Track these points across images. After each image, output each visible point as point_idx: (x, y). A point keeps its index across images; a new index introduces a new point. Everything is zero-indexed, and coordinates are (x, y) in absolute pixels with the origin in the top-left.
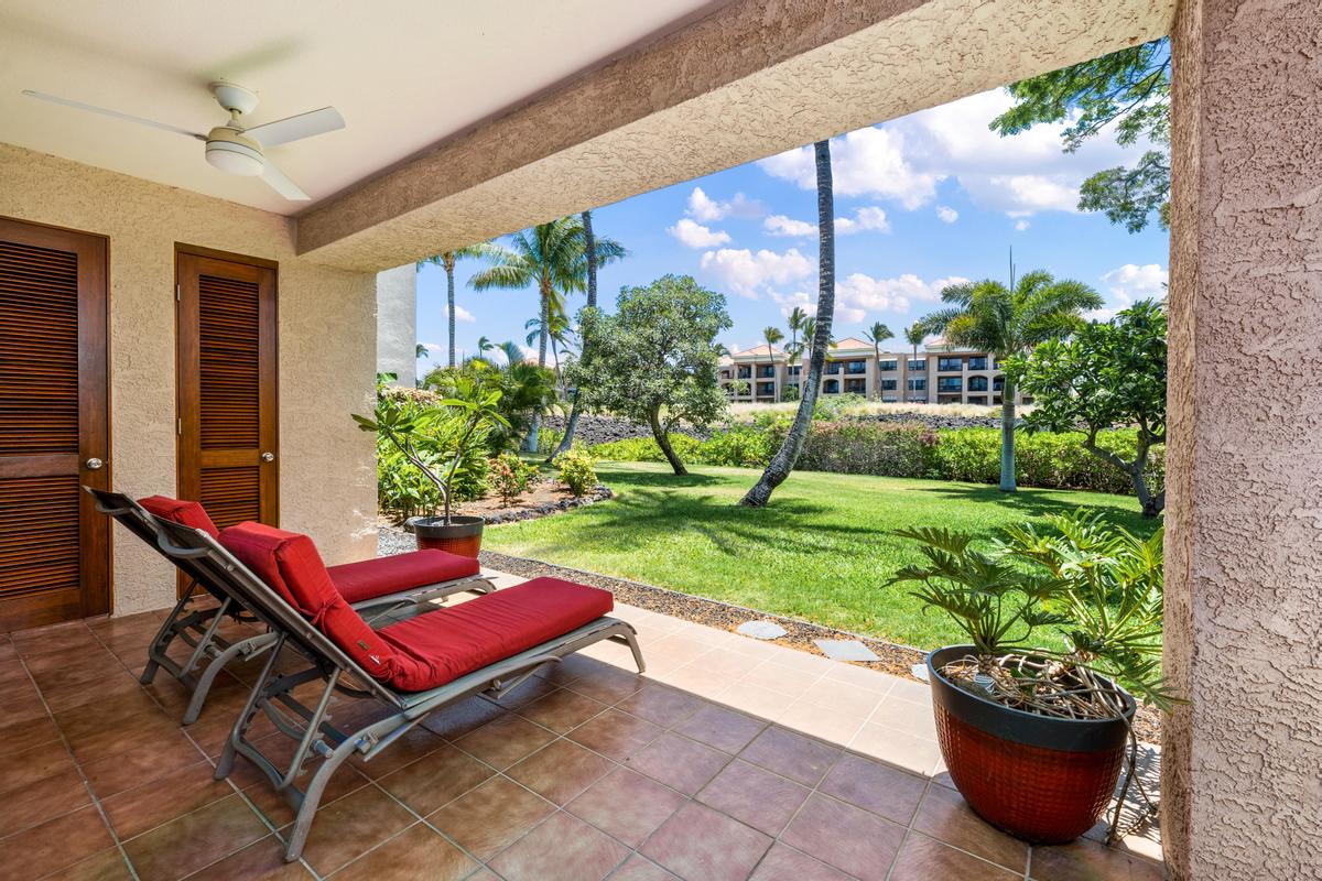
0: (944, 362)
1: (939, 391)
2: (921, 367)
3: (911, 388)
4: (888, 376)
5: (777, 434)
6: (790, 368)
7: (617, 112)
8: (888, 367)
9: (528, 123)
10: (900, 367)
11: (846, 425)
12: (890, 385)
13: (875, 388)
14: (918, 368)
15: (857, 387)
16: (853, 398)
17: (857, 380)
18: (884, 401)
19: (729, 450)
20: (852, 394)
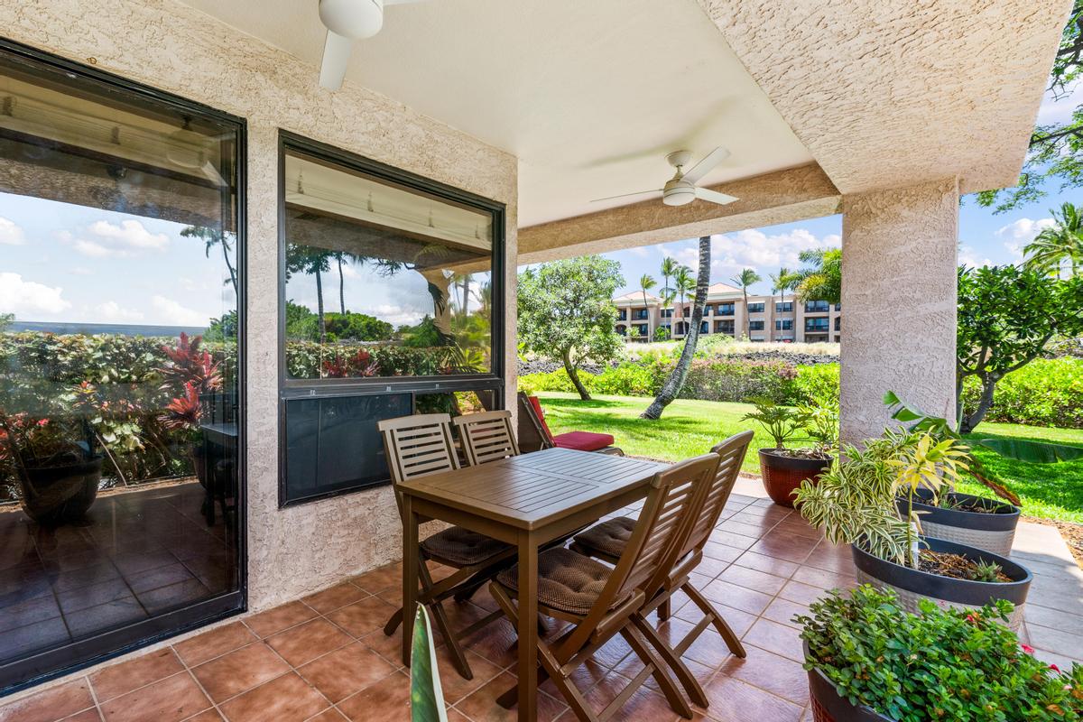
0: (811, 304)
1: (806, 331)
2: (789, 308)
3: (778, 328)
4: (755, 317)
5: (659, 369)
6: (663, 311)
7: (624, 228)
8: (755, 309)
9: (576, 226)
10: (768, 309)
11: (717, 362)
12: (759, 326)
13: (744, 329)
14: (785, 310)
15: (726, 328)
16: (723, 338)
17: (726, 322)
18: (752, 341)
19: (620, 382)
20: (722, 334)
